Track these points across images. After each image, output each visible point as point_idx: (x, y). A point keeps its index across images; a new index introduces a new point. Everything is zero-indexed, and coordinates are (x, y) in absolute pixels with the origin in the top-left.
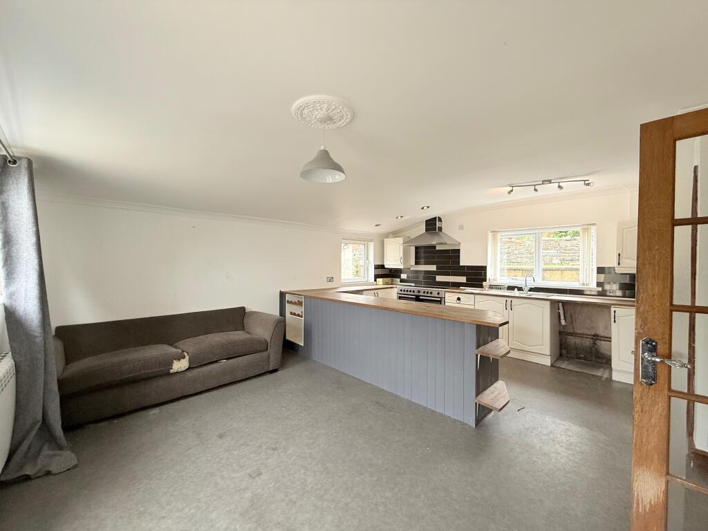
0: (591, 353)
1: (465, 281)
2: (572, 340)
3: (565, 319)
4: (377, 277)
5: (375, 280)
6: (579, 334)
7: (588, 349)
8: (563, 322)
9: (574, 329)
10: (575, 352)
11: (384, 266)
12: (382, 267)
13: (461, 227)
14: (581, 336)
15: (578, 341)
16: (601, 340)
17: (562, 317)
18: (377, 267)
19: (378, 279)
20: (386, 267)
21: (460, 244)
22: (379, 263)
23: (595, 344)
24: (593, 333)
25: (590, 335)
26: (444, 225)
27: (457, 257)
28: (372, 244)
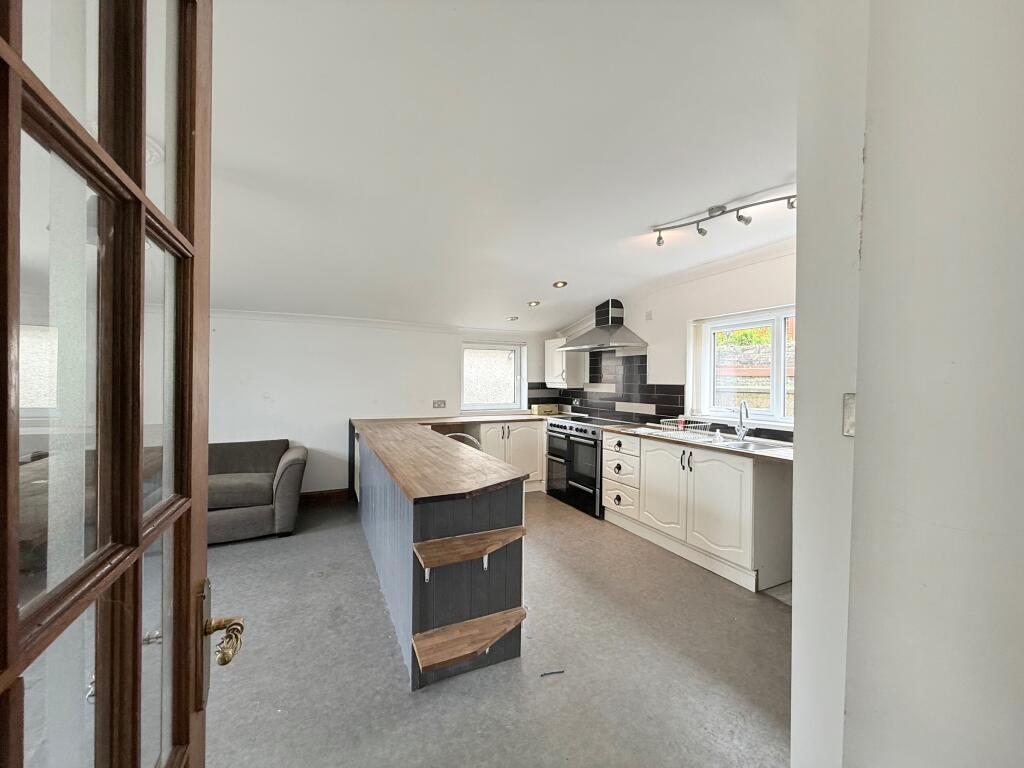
1: (654, 413)
4: (532, 401)
5: (530, 408)
11: (544, 384)
12: (543, 386)
13: (649, 316)
18: (531, 386)
19: (533, 406)
20: (548, 386)
21: (647, 345)
22: (536, 380)
26: (627, 315)
27: (643, 369)
28: (525, 349)
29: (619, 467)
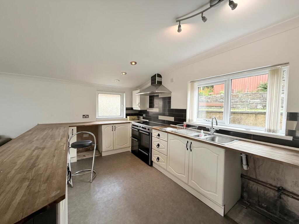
0: (275, 205)
1: (173, 121)
2: (254, 187)
3: (247, 165)
4: (127, 115)
5: (126, 117)
6: (263, 182)
7: (271, 200)
8: (245, 167)
9: (256, 176)
10: (256, 199)
12: (132, 109)
13: (172, 80)
14: (265, 184)
15: (261, 188)
16: (288, 196)
17: (244, 162)
18: (127, 109)
19: (128, 117)
20: (134, 109)
21: (171, 92)
22: (129, 107)
23: (280, 198)
24: (279, 186)
25: (275, 186)
26: (163, 80)
27: (169, 103)
28: (124, 94)
29: (158, 145)
